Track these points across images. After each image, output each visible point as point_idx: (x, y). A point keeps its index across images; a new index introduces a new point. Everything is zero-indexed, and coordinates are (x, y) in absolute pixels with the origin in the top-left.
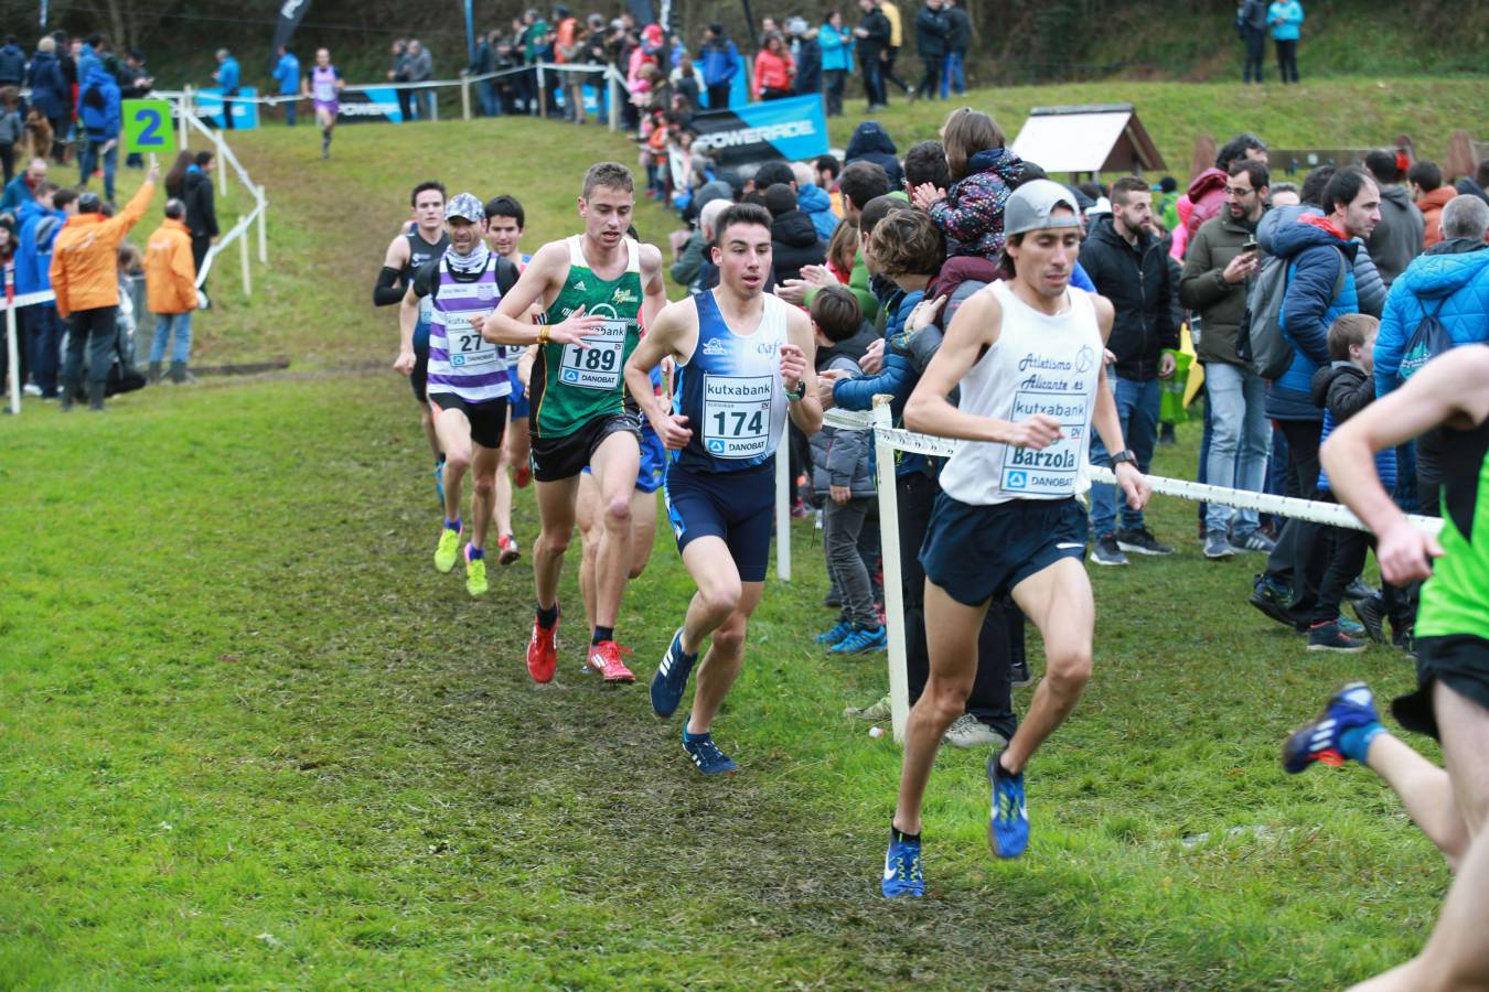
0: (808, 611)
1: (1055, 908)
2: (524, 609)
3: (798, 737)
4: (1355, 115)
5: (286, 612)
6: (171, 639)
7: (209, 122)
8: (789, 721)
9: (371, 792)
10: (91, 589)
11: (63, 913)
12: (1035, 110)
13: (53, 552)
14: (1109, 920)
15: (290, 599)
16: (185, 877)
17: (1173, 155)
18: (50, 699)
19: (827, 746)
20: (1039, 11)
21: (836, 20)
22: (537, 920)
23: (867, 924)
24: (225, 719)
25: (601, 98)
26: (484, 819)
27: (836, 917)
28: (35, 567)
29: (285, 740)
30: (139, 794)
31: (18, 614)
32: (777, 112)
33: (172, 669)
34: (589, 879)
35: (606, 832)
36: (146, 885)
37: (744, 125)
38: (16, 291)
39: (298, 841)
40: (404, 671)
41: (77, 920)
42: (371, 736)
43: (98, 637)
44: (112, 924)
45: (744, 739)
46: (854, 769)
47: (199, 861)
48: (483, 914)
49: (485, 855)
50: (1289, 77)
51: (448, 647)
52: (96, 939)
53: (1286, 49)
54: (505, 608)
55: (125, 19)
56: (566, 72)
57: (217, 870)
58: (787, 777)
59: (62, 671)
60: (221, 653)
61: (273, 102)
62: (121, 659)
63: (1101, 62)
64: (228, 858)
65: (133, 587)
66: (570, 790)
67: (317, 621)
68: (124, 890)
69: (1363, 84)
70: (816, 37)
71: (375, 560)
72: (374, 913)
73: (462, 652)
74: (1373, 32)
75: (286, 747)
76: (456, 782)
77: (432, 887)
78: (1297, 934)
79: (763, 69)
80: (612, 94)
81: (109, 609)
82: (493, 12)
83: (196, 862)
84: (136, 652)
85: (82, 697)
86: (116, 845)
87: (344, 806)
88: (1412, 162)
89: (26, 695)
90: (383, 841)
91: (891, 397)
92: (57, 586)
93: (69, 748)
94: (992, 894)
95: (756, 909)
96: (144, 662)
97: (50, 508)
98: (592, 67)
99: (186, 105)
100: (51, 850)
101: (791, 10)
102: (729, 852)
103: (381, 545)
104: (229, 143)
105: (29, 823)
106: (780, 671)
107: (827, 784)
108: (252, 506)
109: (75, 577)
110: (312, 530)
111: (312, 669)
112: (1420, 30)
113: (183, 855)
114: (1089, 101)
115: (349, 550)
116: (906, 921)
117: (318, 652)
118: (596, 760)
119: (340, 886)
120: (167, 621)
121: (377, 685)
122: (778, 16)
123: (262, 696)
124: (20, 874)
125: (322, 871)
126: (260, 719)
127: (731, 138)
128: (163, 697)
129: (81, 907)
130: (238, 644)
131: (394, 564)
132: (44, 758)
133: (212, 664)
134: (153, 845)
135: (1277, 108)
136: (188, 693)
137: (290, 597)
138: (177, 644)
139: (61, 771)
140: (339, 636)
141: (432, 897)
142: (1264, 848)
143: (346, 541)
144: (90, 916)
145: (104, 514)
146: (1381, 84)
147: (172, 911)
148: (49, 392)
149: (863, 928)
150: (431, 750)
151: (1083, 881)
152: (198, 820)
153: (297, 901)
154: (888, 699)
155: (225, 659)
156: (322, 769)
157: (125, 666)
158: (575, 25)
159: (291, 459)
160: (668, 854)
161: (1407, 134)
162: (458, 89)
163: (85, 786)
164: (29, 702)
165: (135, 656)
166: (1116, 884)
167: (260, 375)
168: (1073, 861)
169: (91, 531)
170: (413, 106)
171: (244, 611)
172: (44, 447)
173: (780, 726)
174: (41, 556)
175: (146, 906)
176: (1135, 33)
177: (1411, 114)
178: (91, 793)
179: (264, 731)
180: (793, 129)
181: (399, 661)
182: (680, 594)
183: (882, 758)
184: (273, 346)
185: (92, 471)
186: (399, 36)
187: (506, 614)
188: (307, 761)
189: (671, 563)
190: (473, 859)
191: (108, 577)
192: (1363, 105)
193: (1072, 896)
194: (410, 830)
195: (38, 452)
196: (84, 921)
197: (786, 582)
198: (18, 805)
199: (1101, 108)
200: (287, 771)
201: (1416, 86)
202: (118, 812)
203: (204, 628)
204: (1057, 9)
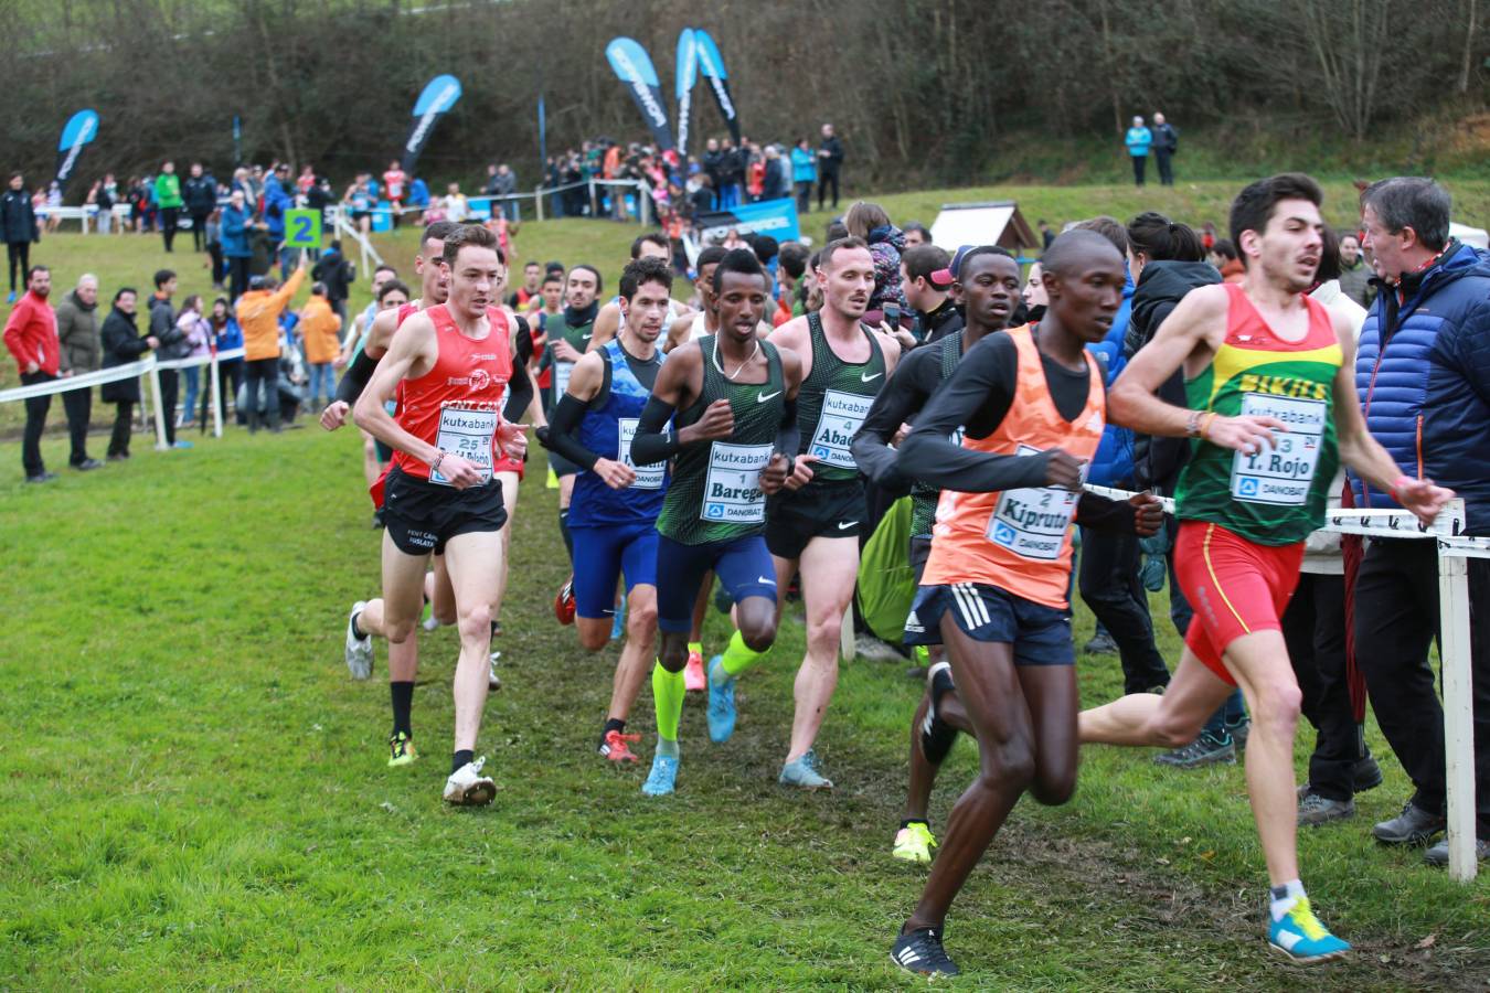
4: (1176, 208)
6: (325, 594)
10: (269, 560)
11: (244, 790)
12: (946, 206)
13: (242, 534)
16: (330, 763)
18: (238, 638)
20: (949, 137)
21: (804, 145)
22: (584, 792)
25: (637, 204)
28: (229, 545)
30: (299, 705)
31: (217, 578)
32: (760, 212)
33: (325, 616)
35: (634, 728)
36: (303, 769)
37: (738, 221)
43: (273, 594)
44: (278, 797)
47: (341, 752)
48: (544, 787)
52: (267, 808)
55: (297, 155)
56: (613, 186)
57: (354, 758)
58: (767, 686)
59: (247, 618)
62: (289, 609)
64: (362, 750)
65: (299, 558)
68: (288, 773)
73: (533, 601)
77: (507, 769)
78: (1130, 791)
80: (644, 201)
81: (281, 574)
84: (300, 604)
85: (260, 637)
86: (283, 741)
89: (221, 636)
92: (244, 558)
93: (251, 673)
95: (742, 780)
96: (305, 611)
97: (241, 503)
98: (629, 182)
100: (236, 745)
104: (372, 242)
105: (221, 726)
109: (257, 551)
112: (1220, 148)
113: (329, 748)
114: (986, 200)
120: (322, 582)
124: (214, 762)
128: (319, 636)
129: (256, 786)
132: (233, 680)
134: (309, 741)
135: (1120, 204)
136: (336, 633)
139: (245, 689)
144: (263, 792)
145: (279, 506)
146: (1193, 187)
147: (321, 788)
152: (341, 723)
153: (411, 780)
156: (432, 686)
157: (291, 614)
161: (1212, 221)
162: (533, 200)
163: (261, 699)
164: (223, 640)
165: (299, 607)
169: (270, 519)
174: (233, 537)
175: (303, 785)
176: (1018, 151)
178: (266, 705)
180: (775, 223)
185: (271, 477)
186: (491, 163)
190: (538, 748)
191: (281, 551)
192: (1181, 202)
193: (970, 767)
194: (493, 728)
195: (234, 463)
196: (259, 795)
198: (214, 714)
199: (995, 204)
202: (285, 718)
203: (348, 586)
204: (963, 135)
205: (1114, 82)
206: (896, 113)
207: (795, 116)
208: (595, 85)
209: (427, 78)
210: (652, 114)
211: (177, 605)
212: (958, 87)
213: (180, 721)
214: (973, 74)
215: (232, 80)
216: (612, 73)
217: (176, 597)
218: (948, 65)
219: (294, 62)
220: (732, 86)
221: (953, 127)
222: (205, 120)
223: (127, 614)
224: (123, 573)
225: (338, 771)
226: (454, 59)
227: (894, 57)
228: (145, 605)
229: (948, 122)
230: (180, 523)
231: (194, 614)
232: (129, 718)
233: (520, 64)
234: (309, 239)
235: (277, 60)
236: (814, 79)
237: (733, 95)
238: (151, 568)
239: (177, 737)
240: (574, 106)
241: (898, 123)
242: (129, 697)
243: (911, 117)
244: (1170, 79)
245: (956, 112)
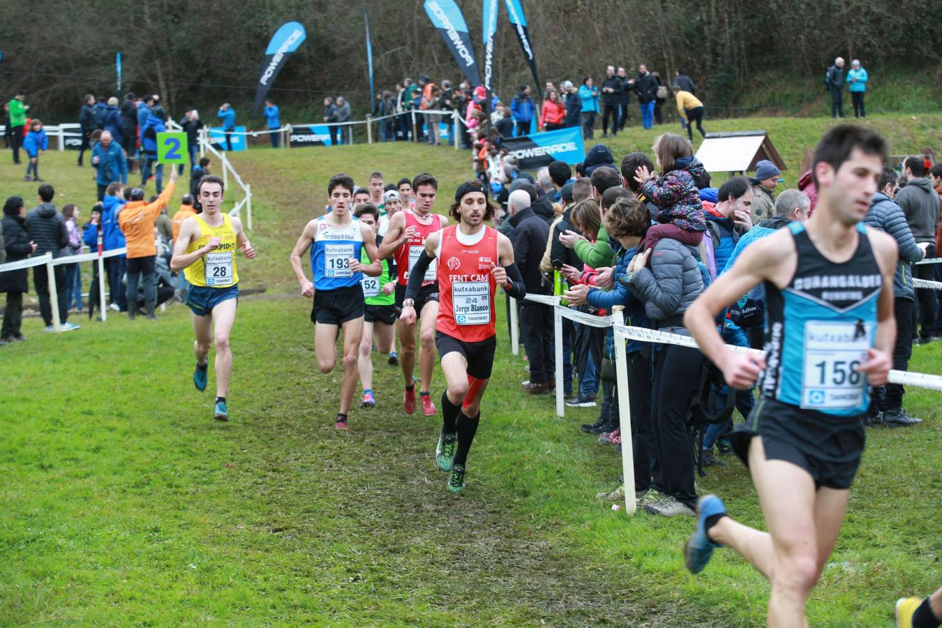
0: (575, 435)
1: (723, 612)
2: (406, 435)
3: (569, 511)
4: (899, 136)
5: (264, 438)
6: (196, 454)
7: (217, 147)
8: (564, 501)
9: (315, 545)
10: (148, 425)
11: (132, 619)
13: (126, 403)
14: (756, 619)
15: (266, 431)
16: (204, 596)
17: (790, 160)
18: (124, 491)
19: (586, 516)
20: (709, 76)
21: (590, 82)
22: (414, 622)
23: (611, 623)
24: (228, 502)
25: (451, 130)
26: (382, 561)
27: (592, 619)
28: (115, 412)
29: (263, 515)
30: (177, 547)
31: (105, 440)
32: (553, 138)
33: (196, 473)
34: (444, 597)
35: (455, 568)
36: (181, 602)
37: (535, 146)
38: (105, 248)
39: (271, 575)
40: (334, 473)
41: (140, 623)
42: (315, 512)
43: (153, 454)
44: (161, 625)
45: (537, 512)
46: (603, 530)
47: (213, 587)
48: (381, 618)
49: (382, 583)
50: (859, 114)
51: (360, 458)
53: (858, 98)
54: (394, 435)
55: (168, 87)
56: (428, 115)
57: (223, 592)
58: (563, 535)
59: (131, 474)
60: (225, 463)
61: (255, 134)
62: (166, 466)
63: (747, 105)
64: (230, 586)
65: (173, 424)
66: (433, 543)
67: (282, 443)
68: (168, 605)
69: (903, 117)
70: (577, 92)
71: (316, 407)
72: (316, 618)
73: (369, 462)
74: (909, 86)
75: (264, 519)
76: (365, 539)
77: (351, 602)
79: (547, 111)
80: (456, 127)
81: (158, 437)
82: (385, 80)
83: (210, 587)
84: (176, 463)
85: (143, 490)
86: (164, 578)
87: (299, 554)
88: (933, 164)
89: (110, 488)
90: (322, 574)
91: (623, 307)
92: (128, 423)
93: (136, 519)
94: (685, 604)
95: (544, 614)
96: (179, 469)
97: (124, 377)
98: (445, 112)
99: (204, 136)
100: (125, 581)
101: (562, 77)
102: (528, 580)
103: (320, 397)
104: (229, 158)
105: (112, 565)
106: (558, 471)
107: (586, 538)
108: (244, 375)
109: (138, 417)
110: (279, 389)
111: (279, 472)
112: (937, 85)
113: (203, 583)
114: (740, 129)
115: (301, 401)
116: (634, 621)
117: (283, 461)
118: (449, 525)
119: (296, 602)
120: (194, 444)
121: (318, 481)
122: (554, 80)
123: (250, 488)
124: (107, 596)
125: (285, 593)
126: (249, 502)
127: (527, 153)
128: (191, 489)
129: (143, 615)
130: (236, 458)
131: (328, 408)
132: (120, 526)
133: (220, 469)
134: (185, 578)
136: (205, 487)
137: (266, 429)
138: (199, 457)
139: (131, 534)
140: (295, 452)
141: (351, 608)
142: (848, 575)
143: (299, 395)
144: (148, 620)
145: (156, 380)
146: (914, 118)
147: (197, 617)
148: (123, 308)
149: (608, 625)
150: (350, 519)
151: (740, 596)
152: (212, 562)
153: (271, 611)
154: (622, 488)
155: (227, 466)
156: (286, 532)
157: (169, 471)
158: (433, 87)
159: (267, 346)
160: (492, 581)
161: (929, 147)
162: (364, 126)
163: (145, 542)
164: (112, 492)
165: (174, 465)
166: (760, 598)
167: (249, 297)
168: (734, 584)
169: (149, 390)
170: (339, 137)
171: (239, 438)
172: (120, 341)
173: (558, 504)
174: (118, 405)
175: (181, 614)
176: (767, 88)
177: (932, 135)
178: (149, 547)
179: (251, 509)
180: (564, 148)
181: (331, 466)
182: (498, 426)
183: (619, 523)
184: (256, 279)
185: (149, 355)
187: (394, 438)
188: (276, 527)
189: (493, 407)
190: (375, 585)
191: (158, 418)
192: (904, 130)
193: (734, 605)
194: (338, 568)
195: (117, 343)
196: (145, 624)
197: (561, 418)
198: (106, 554)
199: (747, 134)
200: (264, 533)
201: (935, 118)
202: (164, 558)
203: (215, 448)
204: (720, 74)
205: (848, 30)
206: (665, 56)
207: (581, 58)
208: (416, 31)
209: (277, 24)
210: (463, 56)
211: (72, 463)
212: (717, 34)
213: (76, 560)
214: (730, 23)
215: (113, 24)
216: (430, 21)
217: (71, 456)
218: (709, 16)
219: (166, 9)
220: (530, 32)
221: (712, 67)
222: (91, 55)
223: (31, 470)
224: (27, 435)
225: (211, 604)
226: (298, 7)
227: (664, 9)
228: (46, 463)
229: (709, 63)
230: (74, 394)
231: (87, 470)
232: (34, 558)
233: (354, 13)
234: (178, 157)
235: (151, 7)
236: (598, 28)
237: (531, 39)
238: (49, 432)
239: (75, 574)
240: (399, 48)
241: (667, 65)
242: (34, 540)
243: (678, 59)
244: (895, 27)
245: (715, 55)
